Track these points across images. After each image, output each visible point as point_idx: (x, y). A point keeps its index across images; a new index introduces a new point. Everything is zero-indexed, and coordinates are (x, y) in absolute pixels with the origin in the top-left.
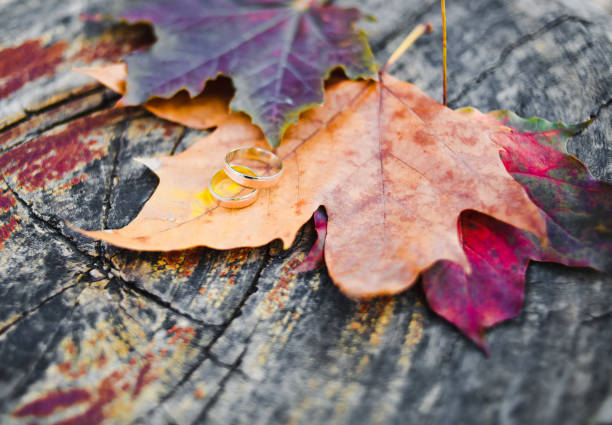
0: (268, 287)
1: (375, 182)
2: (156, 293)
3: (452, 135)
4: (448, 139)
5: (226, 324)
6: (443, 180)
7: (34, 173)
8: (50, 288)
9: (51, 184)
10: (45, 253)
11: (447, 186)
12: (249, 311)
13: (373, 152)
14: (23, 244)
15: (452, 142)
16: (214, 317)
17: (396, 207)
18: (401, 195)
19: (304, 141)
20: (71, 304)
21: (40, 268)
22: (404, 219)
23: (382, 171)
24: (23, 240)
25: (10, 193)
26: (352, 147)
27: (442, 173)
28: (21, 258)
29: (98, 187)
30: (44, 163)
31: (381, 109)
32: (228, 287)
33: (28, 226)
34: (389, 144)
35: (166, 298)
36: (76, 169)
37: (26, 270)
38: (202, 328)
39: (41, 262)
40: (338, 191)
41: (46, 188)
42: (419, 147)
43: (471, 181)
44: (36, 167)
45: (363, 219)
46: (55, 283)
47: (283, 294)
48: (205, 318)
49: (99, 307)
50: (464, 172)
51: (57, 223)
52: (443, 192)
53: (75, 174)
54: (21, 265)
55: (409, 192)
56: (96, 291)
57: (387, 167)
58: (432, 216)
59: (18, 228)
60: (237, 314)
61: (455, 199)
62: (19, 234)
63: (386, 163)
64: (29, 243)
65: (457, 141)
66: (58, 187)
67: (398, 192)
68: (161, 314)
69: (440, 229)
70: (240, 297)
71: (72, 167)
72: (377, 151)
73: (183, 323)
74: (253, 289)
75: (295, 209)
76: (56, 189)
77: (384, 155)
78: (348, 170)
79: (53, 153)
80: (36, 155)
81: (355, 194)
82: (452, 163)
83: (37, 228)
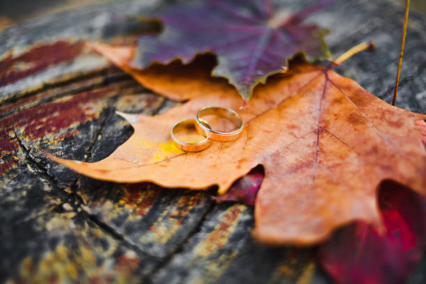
0: (210, 230)
1: (310, 152)
2: (113, 226)
3: (381, 119)
4: (376, 122)
5: (168, 258)
6: (368, 154)
7: (38, 127)
8: (25, 214)
9: (49, 136)
10: (30, 186)
11: (372, 159)
12: (191, 248)
13: (312, 128)
14: (14, 179)
15: (380, 124)
16: (157, 251)
17: (325, 172)
18: (331, 163)
19: (258, 116)
20: (39, 229)
21: (22, 198)
22: (330, 182)
23: (318, 143)
24: (15, 176)
25: (16, 140)
26: (295, 123)
27: (368, 147)
28: (10, 189)
29: (85, 141)
30: (48, 121)
31: (323, 97)
32: (176, 227)
33: (22, 165)
34: (327, 123)
35: (119, 231)
36: (72, 126)
37: (11, 198)
38: (146, 258)
39: (24, 193)
40: (276, 155)
41: (44, 138)
42: (351, 125)
43: (393, 156)
44: (41, 123)
45: (293, 180)
46: (30, 211)
47: (223, 237)
48: (151, 251)
49: (62, 233)
50: (388, 148)
51: (45, 165)
52: (367, 163)
53: (69, 130)
54: (8, 194)
55: (337, 161)
56: (63, 221)
57: (322, 141)
58: (355, 182)
59: (14, 166)
60: (180, 250)
61: (378, 170)
62: (14, 171)
63: (322, 137)
64: (19, 178)
65: (385, 124)
67: (329, 160)
68: (113, 244)
69: (360, 193)
70: (185, 235)
71: (69, 125)
72: (316, 128)
73: (131, 254)
74: (197, 229)
75: (237, 164)
76: (52, 139)
77: (321, 131)
78: (288, 139)
79: (56, 114)
80: (43, 115)
81: (291, 159)
82: (378, 140)
83: (30, 168)
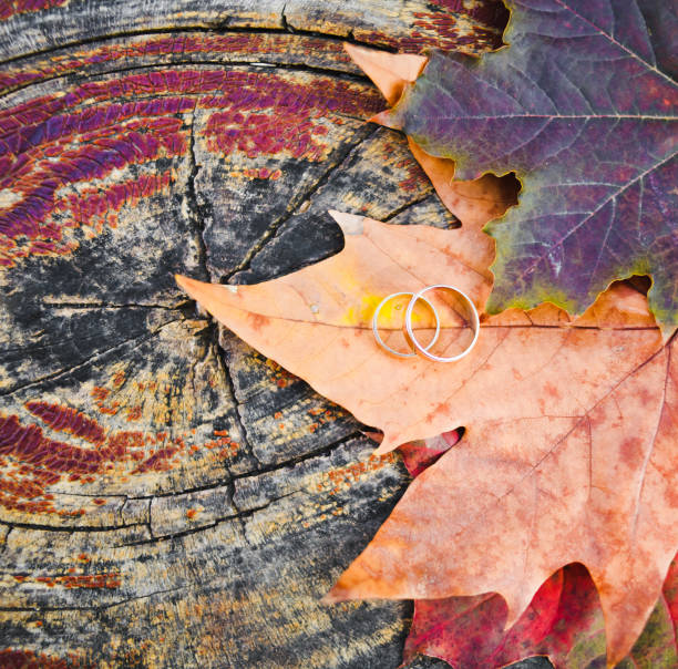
0: (341, 462)
1: (542, 447)
2: (236, 382)
3: (664, 475)
4: (656, 475)
6: (598, 511)
7: (231, 127)
8: (145, 293)
9: (237, 156)
10: (170, 245)
11: (596, 523)
12: (301, 473)
13: (577, 411)
14: (156, 216)
15: (654, 483)
16: (265, 451)
17: (529, 492)
18: (547, 486)
20: (152, 328)
21: (153, 261)
22: (521, 515)
23: (562, 440)
24: (160, 211)
25: (188, 133)
26: (561, 388)
27: (606, 506)
28: (143, 234)
29: (280, 200)
30: (252, 119)
31: (635, 372)
32: (306, 431)
33: (176, 196)
34: (602, 417)
35: (241, 394)
36: (276, 156)
37: (138, 252)
38: (246, 453)
39: (159, 254)
40: (495, 425)
41: (228, 159)
42: (617, 456)
43: (620, 543)
44: (238, 118)
45: (487, 476)
46: (154, 291)
47: (347, 480)
48: (256, 446)
49: (175, 353)
50: (625, 528)
51: (207, 216)
52: (586, 524)
53: (272, 161)
54: (137, 242)
55: (557, 492)
56: (184, 332)
57: (571, 441)
58: (547, 538)
59: (166, 191)
61: (586, 544)
62: (161, 200)
63: (576, 436)
64: (162, 219)
65: (662, 487)
66: (241, 165)
67: (549, 479)
68: (225, 405)
69: (537, 559)
70: (307, 451)
71: (274, 151)
72: (582, 413)
73: (234, 434)
74: (326, 451)
75: (431, 410)
76: (236, 167)
77: (584, 424)
78: (531, 408)
79: (268, 112)
80: (250, 101)
81: (508, 441)
82: (626, 508)
83: (184, 206)
